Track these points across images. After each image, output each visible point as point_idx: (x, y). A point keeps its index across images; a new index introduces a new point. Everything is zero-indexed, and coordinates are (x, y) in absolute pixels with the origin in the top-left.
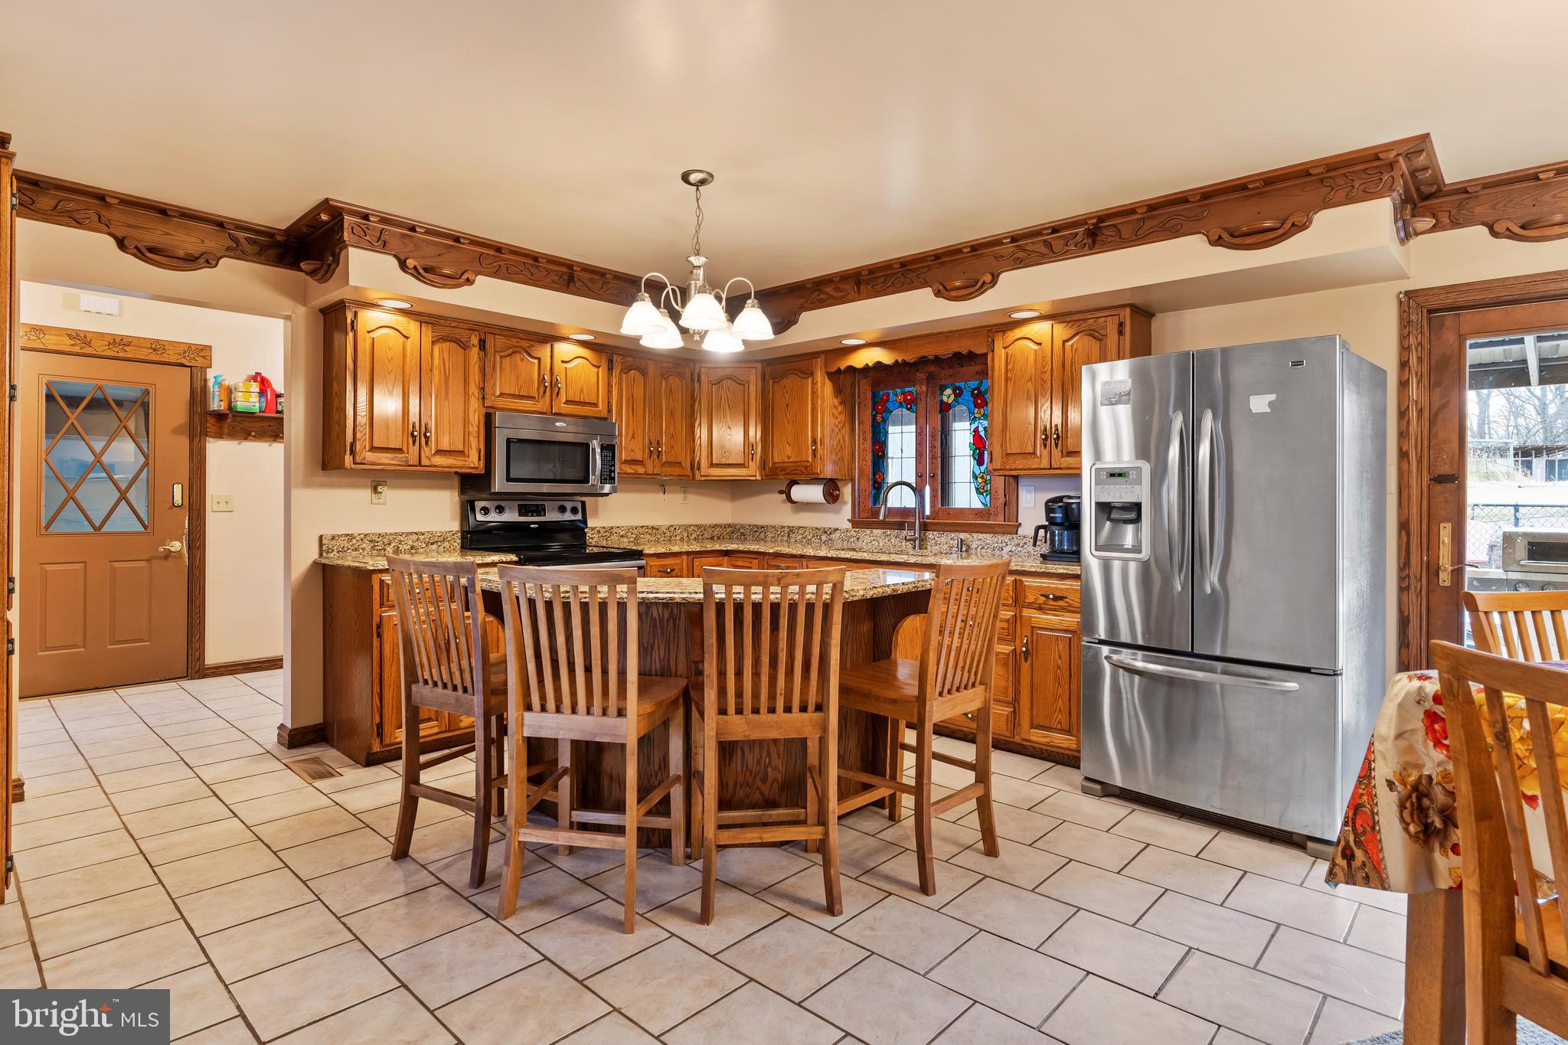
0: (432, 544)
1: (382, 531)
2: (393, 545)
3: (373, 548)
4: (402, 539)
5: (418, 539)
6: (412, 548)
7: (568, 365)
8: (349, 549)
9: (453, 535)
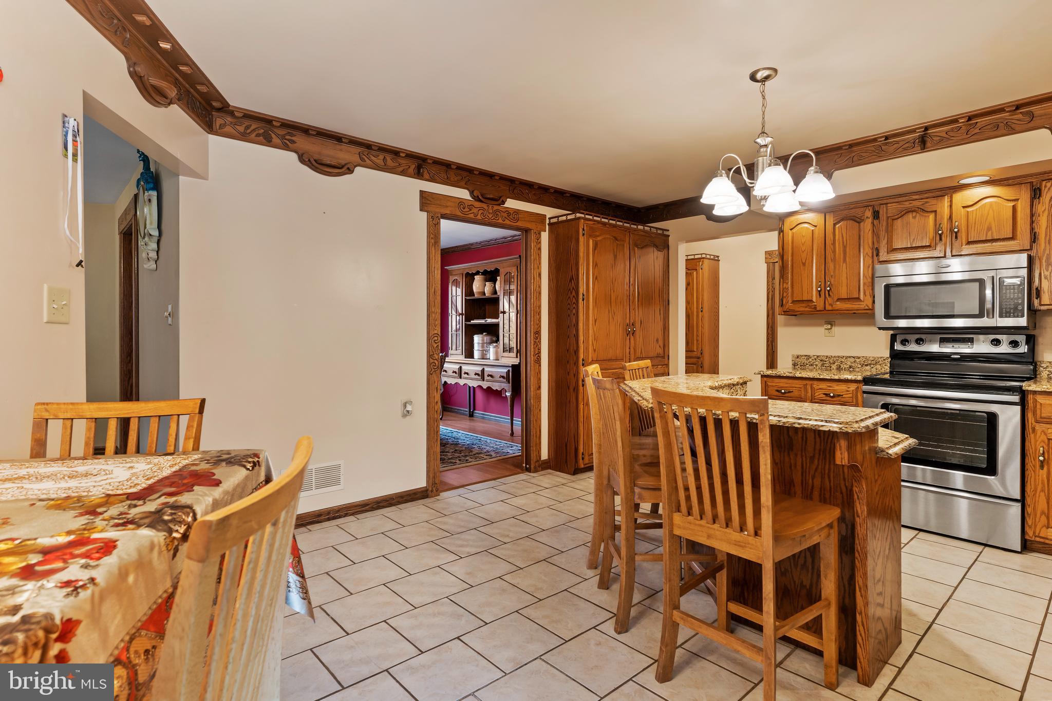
0: (866, 365)
1: (829, 354)
2: (836, 364)
3: (823, 365)
4: (843, 361)
5: (855, 362)
6: (850, 367)
7: (969, 209)
8: (807, 364)
9: (884, 360)
